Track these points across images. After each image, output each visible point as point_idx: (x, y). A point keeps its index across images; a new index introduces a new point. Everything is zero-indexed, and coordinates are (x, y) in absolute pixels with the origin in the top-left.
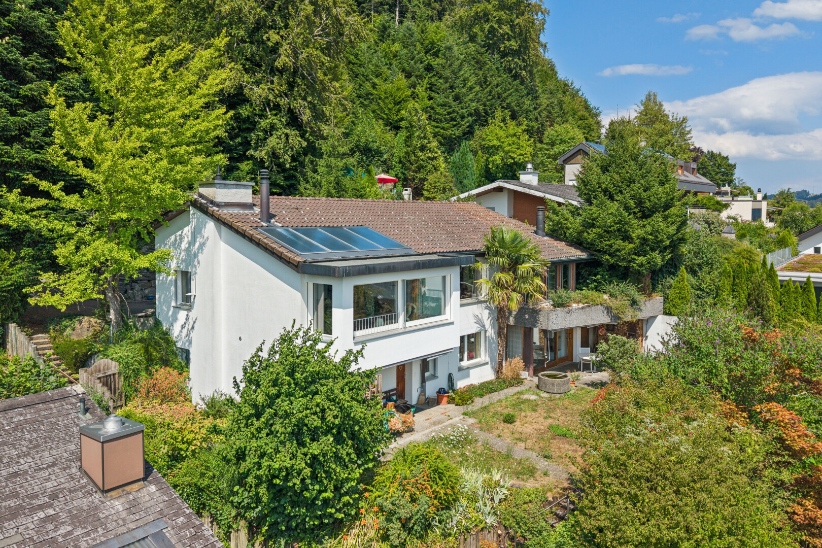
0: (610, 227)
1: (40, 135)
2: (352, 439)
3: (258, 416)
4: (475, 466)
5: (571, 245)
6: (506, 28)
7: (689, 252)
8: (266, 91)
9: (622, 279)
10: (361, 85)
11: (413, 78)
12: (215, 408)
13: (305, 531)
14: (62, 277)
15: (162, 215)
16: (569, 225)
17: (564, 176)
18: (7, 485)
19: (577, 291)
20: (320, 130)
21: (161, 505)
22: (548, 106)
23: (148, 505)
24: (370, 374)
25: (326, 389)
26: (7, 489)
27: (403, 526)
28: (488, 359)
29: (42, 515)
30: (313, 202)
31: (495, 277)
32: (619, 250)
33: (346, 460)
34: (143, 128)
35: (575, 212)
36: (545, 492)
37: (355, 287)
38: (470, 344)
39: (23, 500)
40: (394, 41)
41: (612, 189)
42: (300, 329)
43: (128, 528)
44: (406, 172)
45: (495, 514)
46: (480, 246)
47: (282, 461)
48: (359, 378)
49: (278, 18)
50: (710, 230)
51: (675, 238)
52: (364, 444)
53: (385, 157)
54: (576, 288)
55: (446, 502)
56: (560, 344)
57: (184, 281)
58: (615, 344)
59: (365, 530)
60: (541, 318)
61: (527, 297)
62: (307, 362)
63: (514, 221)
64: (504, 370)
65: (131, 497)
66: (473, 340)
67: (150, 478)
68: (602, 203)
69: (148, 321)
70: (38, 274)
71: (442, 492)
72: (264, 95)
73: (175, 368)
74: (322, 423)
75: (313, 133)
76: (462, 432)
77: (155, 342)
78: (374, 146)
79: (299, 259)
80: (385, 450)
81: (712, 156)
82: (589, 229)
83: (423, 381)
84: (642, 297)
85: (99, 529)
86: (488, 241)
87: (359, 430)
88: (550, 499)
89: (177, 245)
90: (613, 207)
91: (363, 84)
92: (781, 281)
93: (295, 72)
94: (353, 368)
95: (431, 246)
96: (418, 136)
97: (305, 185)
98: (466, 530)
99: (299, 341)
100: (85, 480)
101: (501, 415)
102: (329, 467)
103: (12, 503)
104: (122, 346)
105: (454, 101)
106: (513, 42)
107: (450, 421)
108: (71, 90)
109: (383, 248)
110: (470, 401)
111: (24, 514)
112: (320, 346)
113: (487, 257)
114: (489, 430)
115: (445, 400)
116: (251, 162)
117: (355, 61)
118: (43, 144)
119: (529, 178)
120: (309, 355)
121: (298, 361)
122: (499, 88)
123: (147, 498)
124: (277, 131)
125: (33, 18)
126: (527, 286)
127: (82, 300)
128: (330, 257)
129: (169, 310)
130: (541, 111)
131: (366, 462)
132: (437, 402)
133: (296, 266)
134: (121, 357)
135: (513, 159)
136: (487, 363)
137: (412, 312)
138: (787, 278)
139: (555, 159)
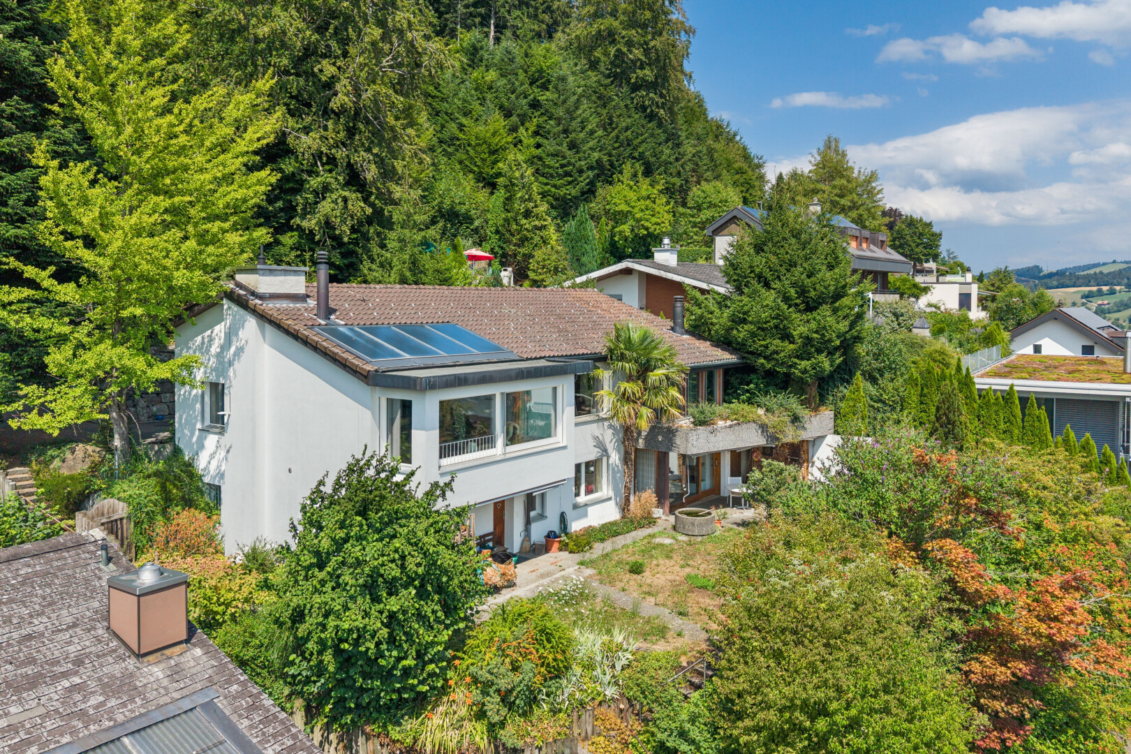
0: (766, 323)
1: (21, 203)
2: (440, 594)
3: (321, 566)
4: (592, 626)
5: (717, 346)
6: (638, 53)
7: (868, 354)
8: (318, 141)
9: (782, 388)
10: (443, 126)
11: (514, 118)
12: (257, 561)
13: (379, 709)
14: (50, 391)
15: (186, 310)
16: (714, 320)
17: (714, 251)
18: (21, 650)
19: (725, 405)
20: (390, 193)
21: (210, 671)
22: (694, 156)
23: (194, 671)
24: (461, 513)
25: (406, 530)
26: (21, 654)
27: (503, 701)
28: (611, 494)
29: (66, 684)
30: (384, 291)
31: (619, 387)
32: (776, 353)
33: (432, 620)
34: (162, 197)
35: (723, 302)
36: (678, 656)
37: (441, 403)
38: (587, 474)
39: (42, 666)
40: (488, 68)
41: (768, 275)
42: (372, 457)
43: (171, 698)
44: (504, 246)
45: (616, 683)
46: (600, 348)
47: (352, 620)
48: (448, 518)
49: (333, 44)
50: (899, 324)
51: (848, 336)
52: (453, 600)
53: (477, 223)
54: (725, 401)
55: (555, 670)
56: (704, 473)
57: (214, 396)
58: (770, 471)
59: (454, 707)
60: (678, 440)
61: (659, 412)
62: (383, 497)
63: (645, 314)
64: (632, 507)
65: (173, 663)
66: (592, 469)
67: (194, 640)
68: (755, 292)
69: (164, 448)
70: (18, 388)
71: (551, 657)
72: (315, 147)
73: (202, 509)
74: (401, 573)
75: (380, 195)
76: (576, 585)
77: (175, 476)
78: (463, 209)
79: (368, 367)
80: (480, 608)
81: (911, 222)
82: (739, 325)
83: (528, 522)
84: (807, 411)
85: (137, 699)
86: (611, 341)
87: (447, 582)
88: (685, 664)
89: (205, 348)
90: (770, 297)
91: (447, 125)
92: (979, 390)
93: (357, 113)
94: (440, 505)
95: (538, 349)
96: (521, 198)
97: (370, 265)
98: (581, 705)
99: (371, 472)
100: (115, 643)
101: (627, 564)
102: (410, 627)
103: (29, 670)
104: (131, 481)
105: (570, 149)
106: (647, 72)
107: (562, 573)
108: (61, 144)
109: (476, 351)
110: (587, 548)
111: (45, 682)
112: (398, 478)
113: (609, 361)
114: (611, 583)
115: (556, 546)
116: (296, 233)
117: (435, 93)
118: (25, 215)
119: (666, 257)
120: (385, 489)
121: (371, 497)
122: (629, 132)
123: (192, 663)
124: (332, 192)
125: (15, 52)
126: (660, 399)
127: (79, 422)
128: (409, 365)
129: (192, 434)
130: (684, 163)
131: (456, 623)
132: (545, 548)
133: (366, 377)
134: (130, 496)
135: (647, 229)
136: (610, 499)
137: (514, 433)
138: (986, 387)
139: (703, 229)
